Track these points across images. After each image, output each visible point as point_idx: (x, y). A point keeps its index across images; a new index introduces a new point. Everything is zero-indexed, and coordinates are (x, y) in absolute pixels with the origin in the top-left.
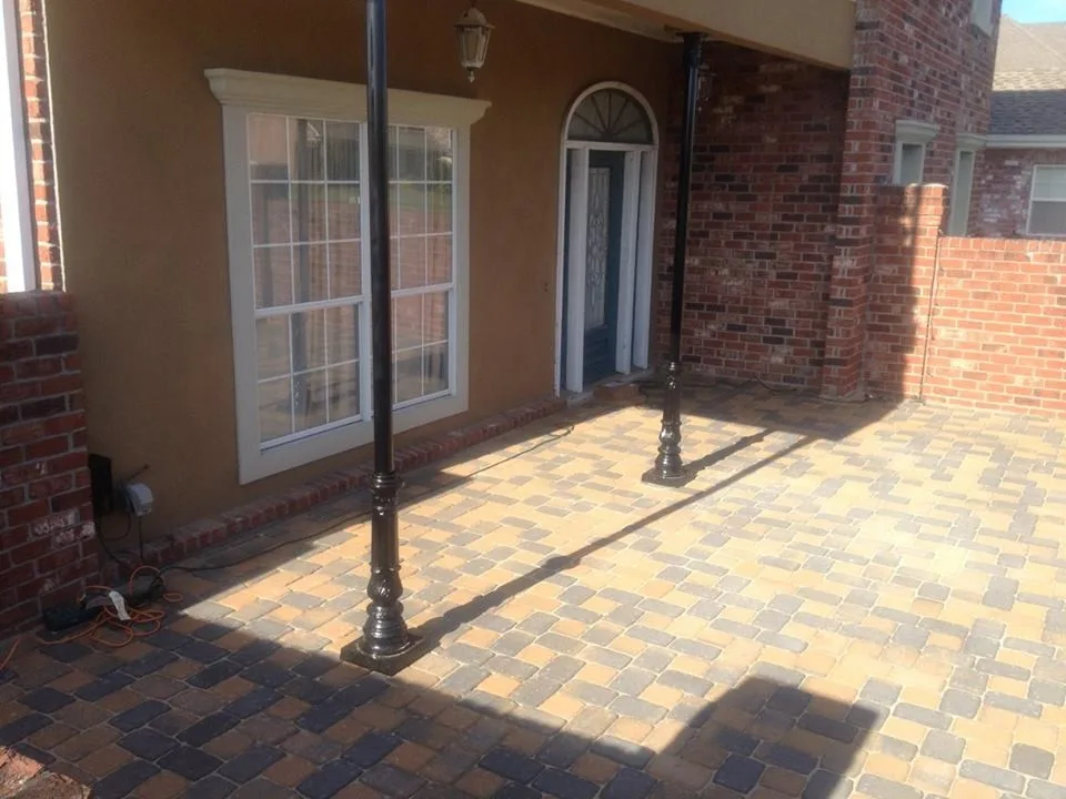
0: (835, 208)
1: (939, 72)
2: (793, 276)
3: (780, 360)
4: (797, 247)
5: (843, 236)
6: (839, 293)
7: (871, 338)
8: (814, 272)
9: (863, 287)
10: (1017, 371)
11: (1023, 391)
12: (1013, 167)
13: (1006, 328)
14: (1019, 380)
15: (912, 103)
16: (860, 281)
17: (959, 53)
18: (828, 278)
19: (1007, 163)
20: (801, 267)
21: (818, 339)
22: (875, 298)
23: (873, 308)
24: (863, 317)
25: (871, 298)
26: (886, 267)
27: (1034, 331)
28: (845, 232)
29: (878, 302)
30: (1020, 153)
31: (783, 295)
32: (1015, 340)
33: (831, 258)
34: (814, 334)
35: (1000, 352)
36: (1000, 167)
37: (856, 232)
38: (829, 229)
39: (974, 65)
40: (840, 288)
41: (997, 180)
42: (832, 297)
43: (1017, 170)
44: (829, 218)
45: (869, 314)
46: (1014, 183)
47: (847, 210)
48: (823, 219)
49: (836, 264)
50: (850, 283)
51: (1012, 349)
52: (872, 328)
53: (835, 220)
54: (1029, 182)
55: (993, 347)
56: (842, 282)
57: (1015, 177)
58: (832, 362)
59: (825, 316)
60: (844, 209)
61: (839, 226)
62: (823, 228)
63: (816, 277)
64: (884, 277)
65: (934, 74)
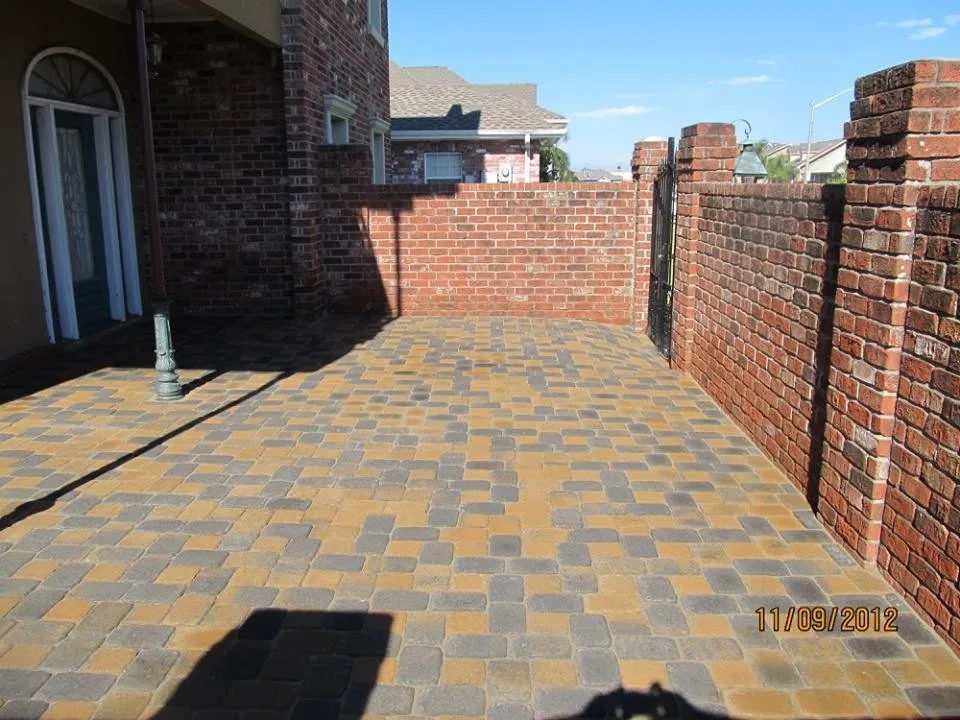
0: (285, 164)
1: (351, 64)
2: (259, 223)
3: (259, 295)
4: (259, 198)
5: (294, 185)
6: (299, 233)
7: (328, 270)
8: (276, 218)
9: (317, 227)
10: (437, 284)
11: (444, 298)
12: (411, 155)
13: (425, 252)
14: (439, 291)
15: (333, 84)
16: (313, 222)
17: (363, 53)
18: (289, 222)
19: (406, 152)
20: (265, 214)
21: (287, 273)
22: (327, 236)
23: (327, 245)
24: (320, 253)
25: (324, 237)
26: (331, 210)
27: (444, 252)
28: (296, 181)
29: (329, 240)
30: (413, 144)
31: (254, 239)
32: (433, 260)
33: (288, 205)
34: (283, 271)
35: (423, 270)
36: (401, 155)
37: (304, 181)
38: (283, 181)
39: (374, 66)
40: (298, 228)
41: (402, 165)
42: (293, 236)
43: (414, 157)
44: (282, 173)
45: (324, 250)
46: (413, 166)
47: (295, 163)
48: (277, 173)
49: (292, 208)
50: (307, 223)
51: (431, 267)
52: (327, 261)
53: (287, 173)
54: (423, 166)
55: (418, 268)
56: (299, 223)
57: (414, 162)
58: (300, 290)
59: (290, 254)
60: (292, 163)
61: (290, 176)
62: (277, 180)
63: (279, 222)
64: (332, 219)
65: (347, 64)
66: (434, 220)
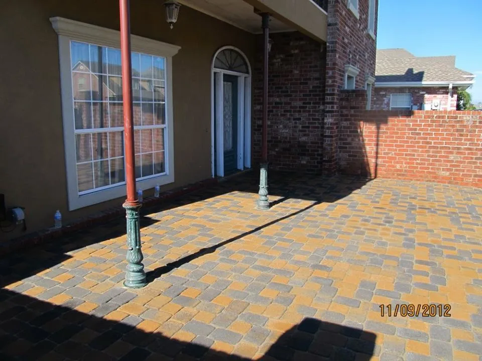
0: (324, 99)
1: (358, 49)
2: (308, 127)
3: (305, 162)
4: (309, 115)
5: (327, 109)
6: (328, 133)
7: (340, 152)
8: (316, 125)
9: (336, 130)
10: (397, 163)
11: (400, 171)
12: (383, 95)
13: (392, 146)
14: (398, 167)
15: (350, 59)
16: (335, 128)
17: (364, 44)
18: (323, 128)
19: (381, 93)
20: (312, 123)
21: (320, 152)
22: (341, 135)
23: (341, 139)
24: (337, 143)
25: (339, 136)
26: (345, 123)
27: (403, 146)
28: (328, 108)
29: (342, 137)
30: (385, 89)
31: (305, 135)
32: (396, 150)
33: (323, 119)
34: (318, 151)
35: (390, 155)
36: (379, 95)
37: (333, 107)
38: (322, 107)
39: (369, 50)
40: (327, 131)
41: (378, 100)
42: (325, 134)
43: (385, 96)
44: (321, 103)
45: (339, 142)
46: (384, 100)
47: (328, 99)
48: (318, 103)
49: (325, 121)
50: (332, 128)
51: (395, 154)
52: (340, 148)
53: (324, 104)
54: (389, 100)
55: (387, 154)
56: (328, 128)
57: (384, 99)
58: (325, 161)
59: (322, 143)
60: (327, 98)
61: (326, 105)
62: (319, 107)
63: (318, 127)
64: (344, 126)
65: (357, 49)
66: (398, 129)
